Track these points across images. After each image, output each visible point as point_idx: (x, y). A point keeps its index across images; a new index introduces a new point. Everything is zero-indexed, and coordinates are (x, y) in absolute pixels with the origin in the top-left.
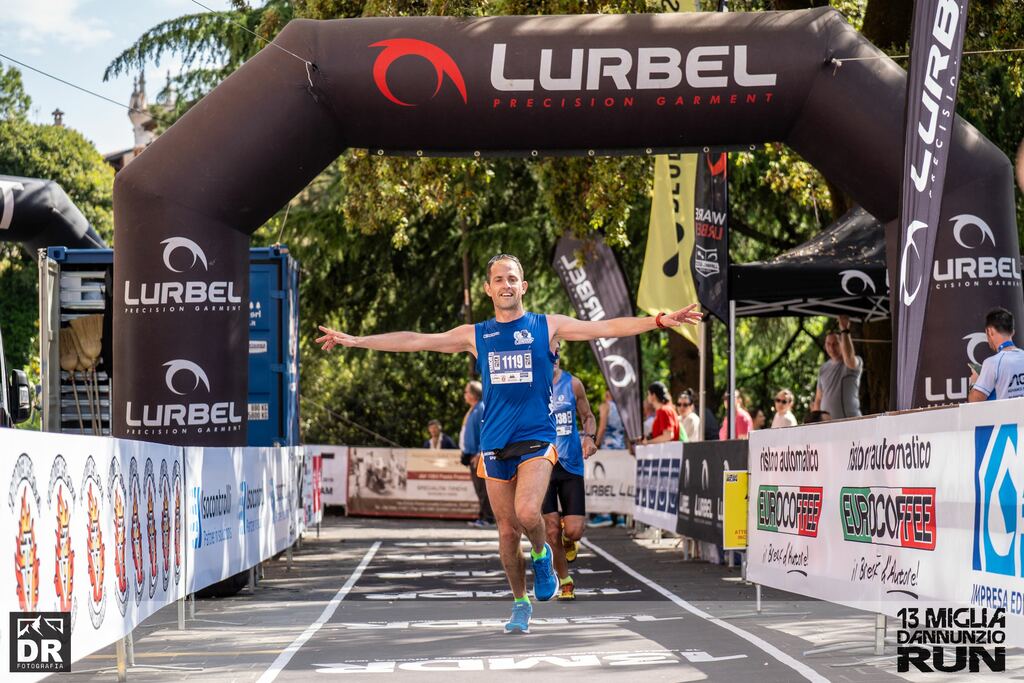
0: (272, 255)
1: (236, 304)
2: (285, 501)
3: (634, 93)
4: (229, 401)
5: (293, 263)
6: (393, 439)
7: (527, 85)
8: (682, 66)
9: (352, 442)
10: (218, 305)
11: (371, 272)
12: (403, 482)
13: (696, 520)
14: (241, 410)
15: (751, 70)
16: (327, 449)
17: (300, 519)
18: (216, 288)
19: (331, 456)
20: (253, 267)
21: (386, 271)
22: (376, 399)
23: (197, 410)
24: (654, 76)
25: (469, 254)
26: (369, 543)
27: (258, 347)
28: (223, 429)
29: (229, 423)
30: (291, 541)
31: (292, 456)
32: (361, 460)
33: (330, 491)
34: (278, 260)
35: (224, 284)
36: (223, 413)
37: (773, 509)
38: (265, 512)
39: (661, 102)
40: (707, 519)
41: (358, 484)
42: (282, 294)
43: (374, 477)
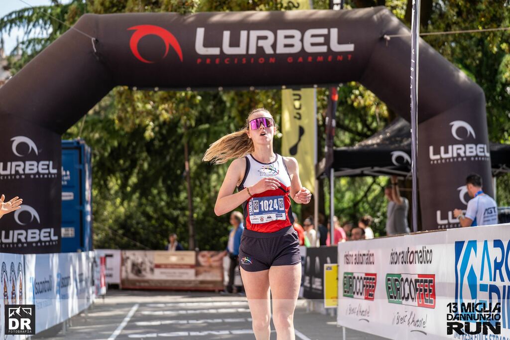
0: (75, 145)
1: (54, 174)
2: (84, 283)
3: (275, 55)
4: (50, 227)
5: (88, 149)
6: (146, 246)
7: (215, 51)
8: (302, 40)
9: (124, 247)
10: (44, 174)
11: (134, 152)
12: (152, 270)
13: (313, 291)
14: (58, 233)
15: (340, 42)
16: (109, 252)
17: (93, 293)
18: (43, 165)
19: (111, 256)
20: (63, 152)
21: (141, 152)
22: (138, 223)
23: (32, 233)
24: (286, 46)
25: (188, 142)
26: (131, 305)
27: (67, 196)
28: (47, 244)
29: (51, 240)
30: (87, 304)
31: (88, 258)
32: (128, 258)
33: (110, 276)
34: (79, 147)
35: (47, 163)
36: (47, 234)
37: (351, 285)
38: (72, 289)
39: (290, 60)
40: (318, 290)
41: (126, 271)
42: (81, 167)
43: (136, 268)
